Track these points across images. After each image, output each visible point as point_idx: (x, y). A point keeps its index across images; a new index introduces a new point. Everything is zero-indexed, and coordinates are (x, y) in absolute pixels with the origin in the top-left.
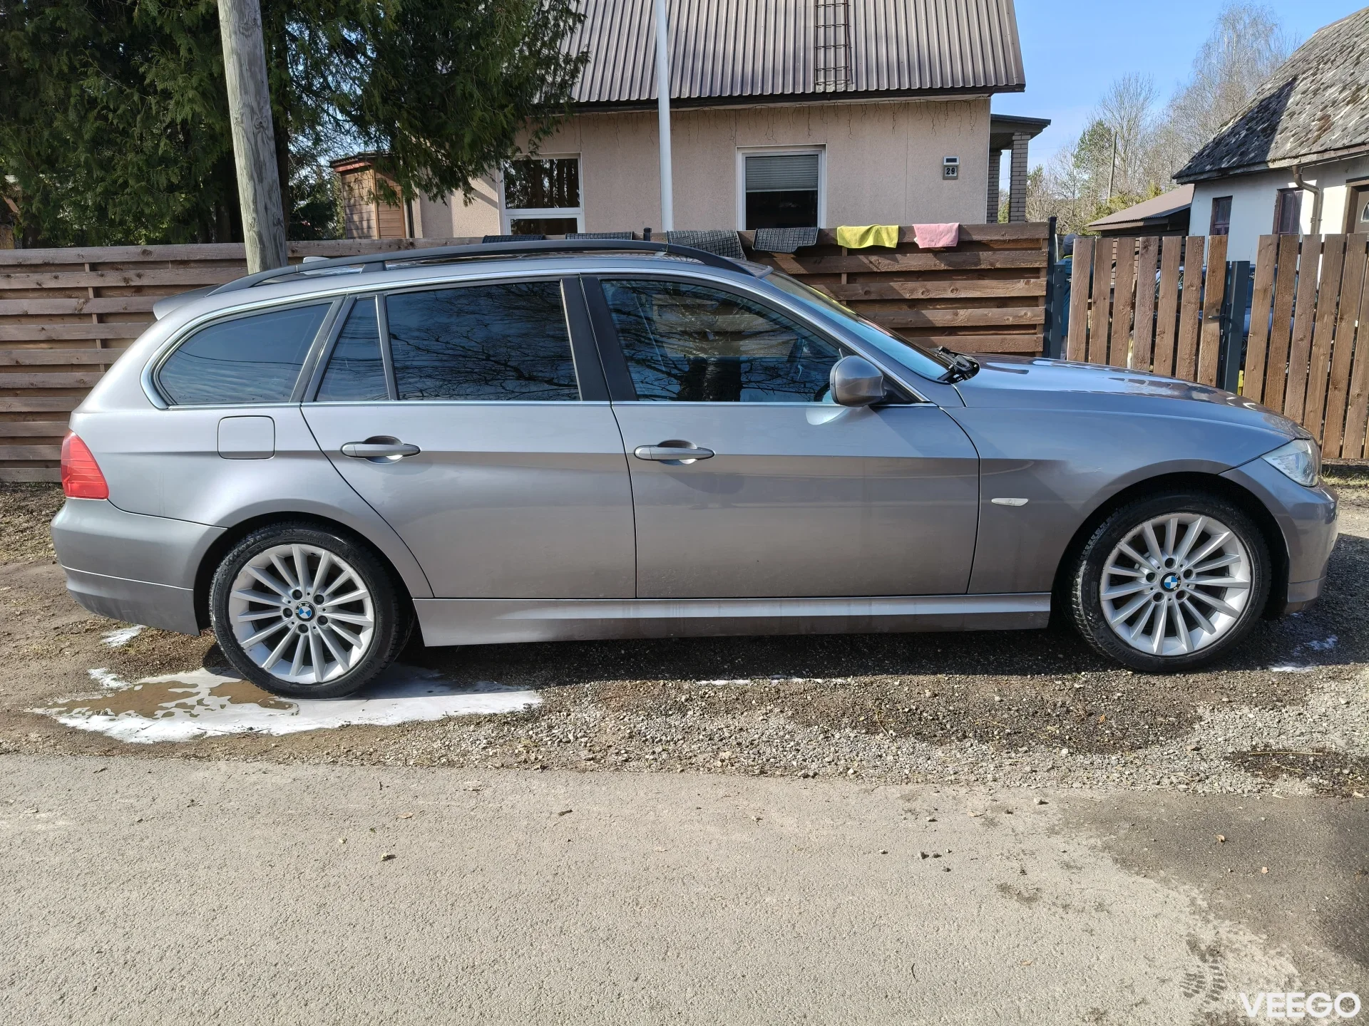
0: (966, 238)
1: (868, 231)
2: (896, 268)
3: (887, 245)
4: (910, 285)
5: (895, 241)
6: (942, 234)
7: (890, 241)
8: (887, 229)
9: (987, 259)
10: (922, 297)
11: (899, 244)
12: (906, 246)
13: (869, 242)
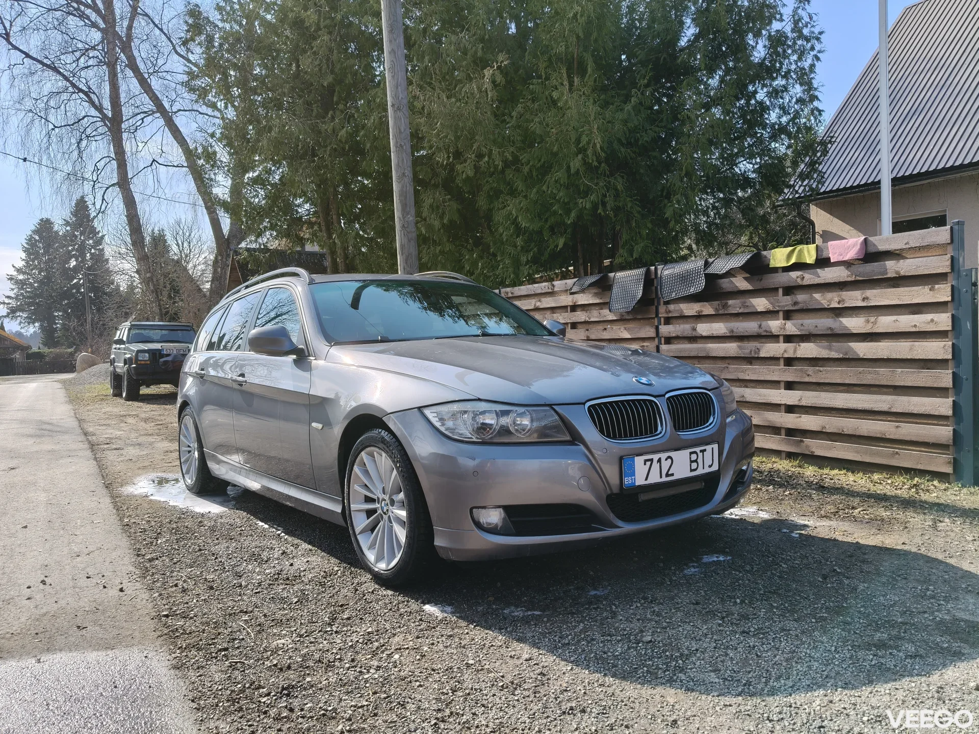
0: (871, 249)
1: (793, 251)
2: (817, 281)
3: (808, 262)
4: (829, 295)
5: (814, 258)
6: (849, 248)
7: (810, 257)
8: (808, 248)
9: (892, 267)
10: (838, 306)
11: (817, 260)
12: (823, 262)
13: (793, 261)
